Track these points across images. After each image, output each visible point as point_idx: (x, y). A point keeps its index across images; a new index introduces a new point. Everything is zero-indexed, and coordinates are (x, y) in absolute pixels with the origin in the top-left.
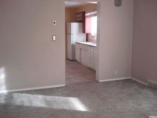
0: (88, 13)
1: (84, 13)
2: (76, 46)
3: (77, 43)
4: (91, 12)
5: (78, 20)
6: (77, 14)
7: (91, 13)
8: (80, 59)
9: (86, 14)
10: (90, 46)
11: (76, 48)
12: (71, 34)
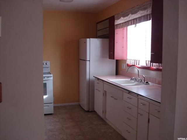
0: (122, 18)
1: (112, 20)
2: (96, 84)
3: (98, 79)
4: (127, 15)
5: (99, 34)
6: (98, 23)
7: (129, 16)
8: (104, 112)
9: (116, 21)
10: (128, 92)
11: (95, 88)
12: (85, 60)
